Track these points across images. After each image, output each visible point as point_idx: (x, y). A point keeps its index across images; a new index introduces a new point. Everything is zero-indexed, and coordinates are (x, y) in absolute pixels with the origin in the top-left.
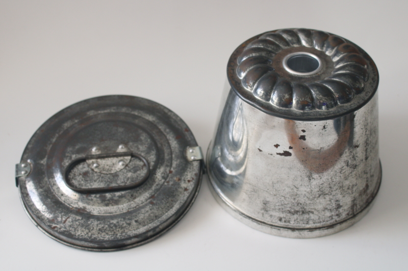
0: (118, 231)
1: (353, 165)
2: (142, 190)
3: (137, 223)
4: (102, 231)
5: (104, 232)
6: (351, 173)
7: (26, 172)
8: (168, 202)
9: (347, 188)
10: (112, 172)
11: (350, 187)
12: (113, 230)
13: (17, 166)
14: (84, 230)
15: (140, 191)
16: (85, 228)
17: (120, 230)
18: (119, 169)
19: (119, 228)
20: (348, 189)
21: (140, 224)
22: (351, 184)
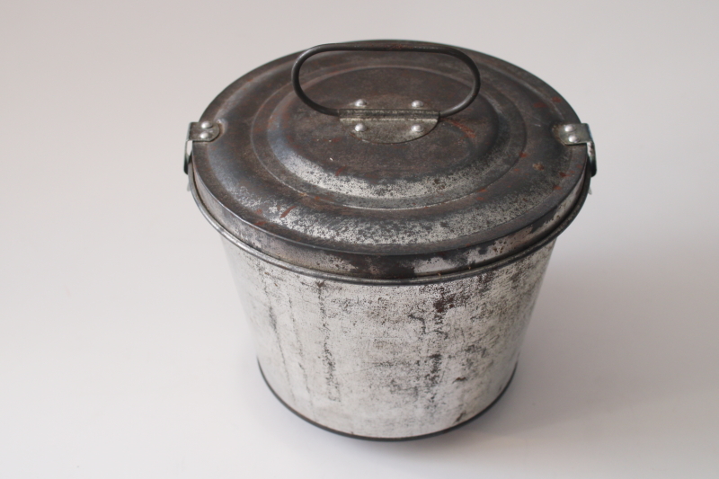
0: (403, 238)
1: (474, 351)
2: (460, 174)
3: (447, 230)
4: (365, 236)
5: (371, 237)
6: (480, 340)
7: (210, 135)
8: (516, 202)
9: (494, 314)
10: (395, 141)
11: (487, 315)
12: (391, 237)
13: (192, 125)
14: (326, 230)
15: (455, 176)
16: (329, 228)
17: (406, 237)
18: (410, 137)
19: (406, 232)
20: (492, 312)
21: (452, 231)
22: (485, 319)
